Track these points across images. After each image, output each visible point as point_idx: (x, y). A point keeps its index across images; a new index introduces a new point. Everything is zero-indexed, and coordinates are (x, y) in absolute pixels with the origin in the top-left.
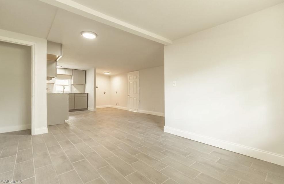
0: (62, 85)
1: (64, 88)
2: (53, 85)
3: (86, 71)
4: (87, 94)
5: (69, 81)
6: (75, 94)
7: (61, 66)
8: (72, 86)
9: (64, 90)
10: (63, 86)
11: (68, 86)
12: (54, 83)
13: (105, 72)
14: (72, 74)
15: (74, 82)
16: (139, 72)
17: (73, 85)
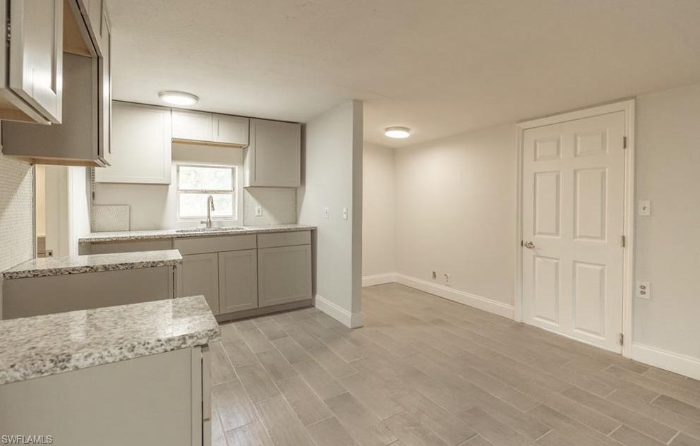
0: (206, 192)
1: (211, 204)
2: (167, 190)
3: (303, 128)
4: (313, 232)
5: (233, 170)
6: (258, 233)
7: (196, 98)
8: (247, 194)
9: (213, 214)
10: (207, 196)
11: (230, 196)
12: (168, 185)
13: (387, 129)
14: (243, 141)
15: (254, 176)
16: (636, 106)
17: (251, 189)
